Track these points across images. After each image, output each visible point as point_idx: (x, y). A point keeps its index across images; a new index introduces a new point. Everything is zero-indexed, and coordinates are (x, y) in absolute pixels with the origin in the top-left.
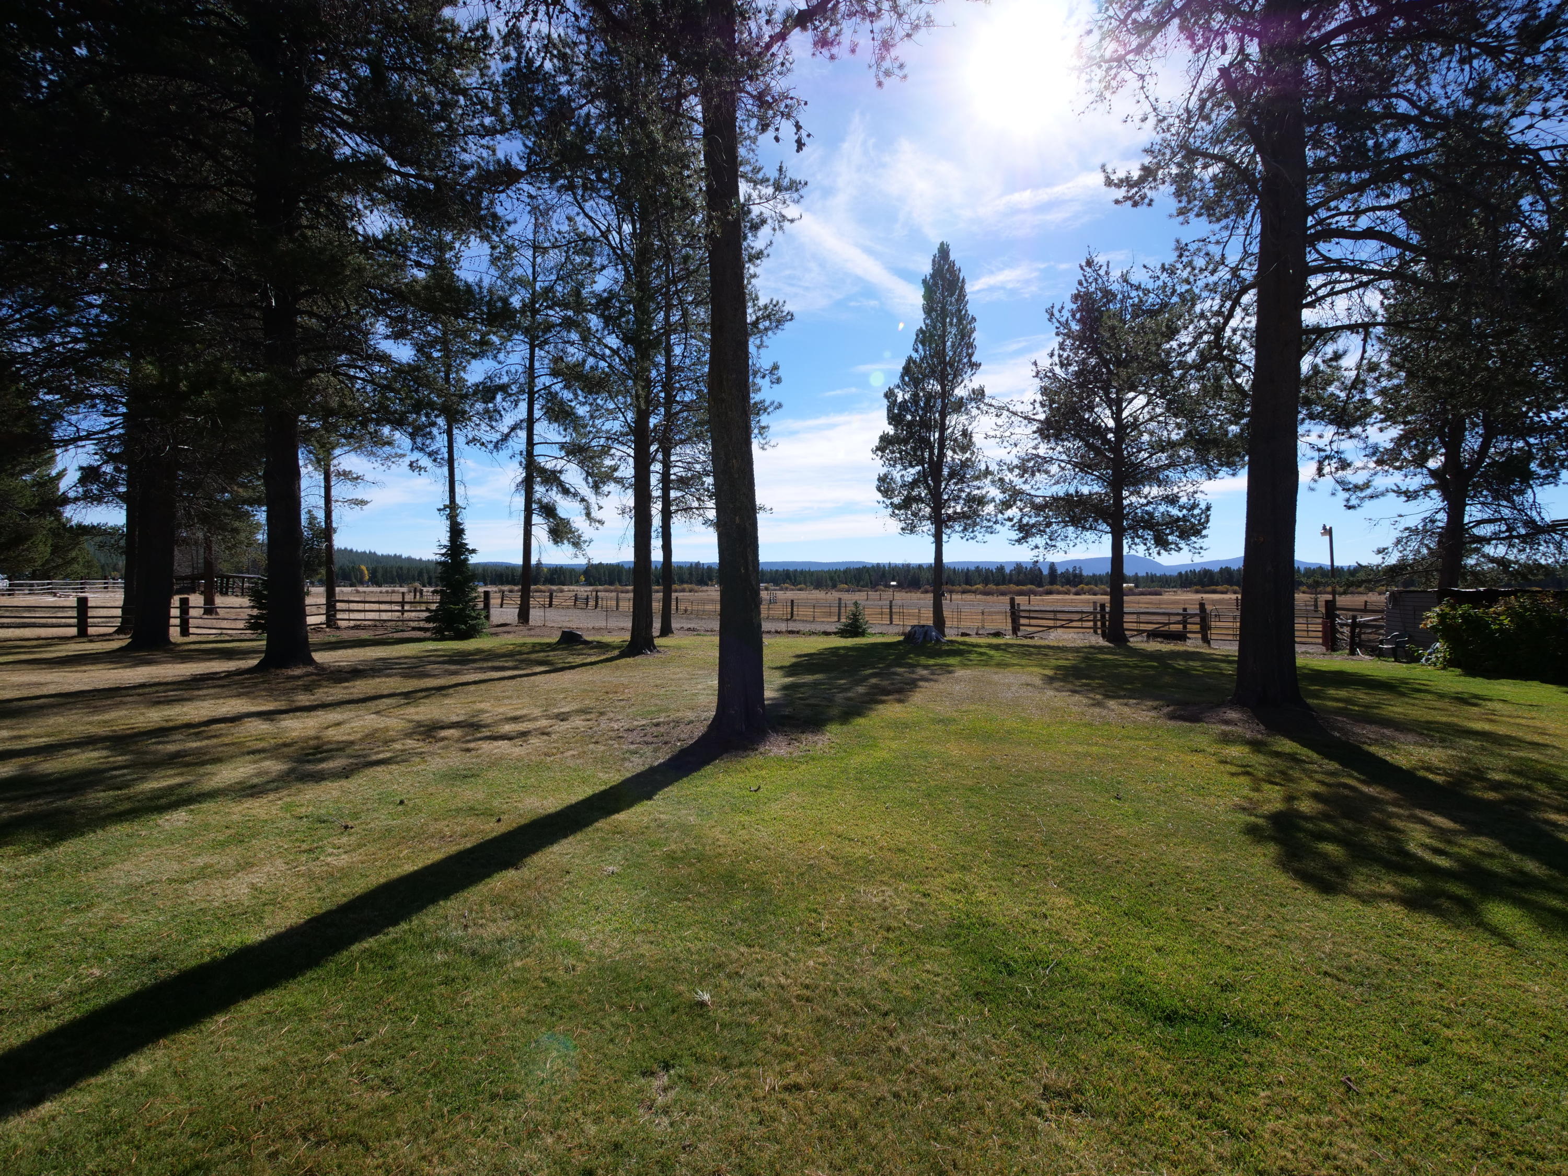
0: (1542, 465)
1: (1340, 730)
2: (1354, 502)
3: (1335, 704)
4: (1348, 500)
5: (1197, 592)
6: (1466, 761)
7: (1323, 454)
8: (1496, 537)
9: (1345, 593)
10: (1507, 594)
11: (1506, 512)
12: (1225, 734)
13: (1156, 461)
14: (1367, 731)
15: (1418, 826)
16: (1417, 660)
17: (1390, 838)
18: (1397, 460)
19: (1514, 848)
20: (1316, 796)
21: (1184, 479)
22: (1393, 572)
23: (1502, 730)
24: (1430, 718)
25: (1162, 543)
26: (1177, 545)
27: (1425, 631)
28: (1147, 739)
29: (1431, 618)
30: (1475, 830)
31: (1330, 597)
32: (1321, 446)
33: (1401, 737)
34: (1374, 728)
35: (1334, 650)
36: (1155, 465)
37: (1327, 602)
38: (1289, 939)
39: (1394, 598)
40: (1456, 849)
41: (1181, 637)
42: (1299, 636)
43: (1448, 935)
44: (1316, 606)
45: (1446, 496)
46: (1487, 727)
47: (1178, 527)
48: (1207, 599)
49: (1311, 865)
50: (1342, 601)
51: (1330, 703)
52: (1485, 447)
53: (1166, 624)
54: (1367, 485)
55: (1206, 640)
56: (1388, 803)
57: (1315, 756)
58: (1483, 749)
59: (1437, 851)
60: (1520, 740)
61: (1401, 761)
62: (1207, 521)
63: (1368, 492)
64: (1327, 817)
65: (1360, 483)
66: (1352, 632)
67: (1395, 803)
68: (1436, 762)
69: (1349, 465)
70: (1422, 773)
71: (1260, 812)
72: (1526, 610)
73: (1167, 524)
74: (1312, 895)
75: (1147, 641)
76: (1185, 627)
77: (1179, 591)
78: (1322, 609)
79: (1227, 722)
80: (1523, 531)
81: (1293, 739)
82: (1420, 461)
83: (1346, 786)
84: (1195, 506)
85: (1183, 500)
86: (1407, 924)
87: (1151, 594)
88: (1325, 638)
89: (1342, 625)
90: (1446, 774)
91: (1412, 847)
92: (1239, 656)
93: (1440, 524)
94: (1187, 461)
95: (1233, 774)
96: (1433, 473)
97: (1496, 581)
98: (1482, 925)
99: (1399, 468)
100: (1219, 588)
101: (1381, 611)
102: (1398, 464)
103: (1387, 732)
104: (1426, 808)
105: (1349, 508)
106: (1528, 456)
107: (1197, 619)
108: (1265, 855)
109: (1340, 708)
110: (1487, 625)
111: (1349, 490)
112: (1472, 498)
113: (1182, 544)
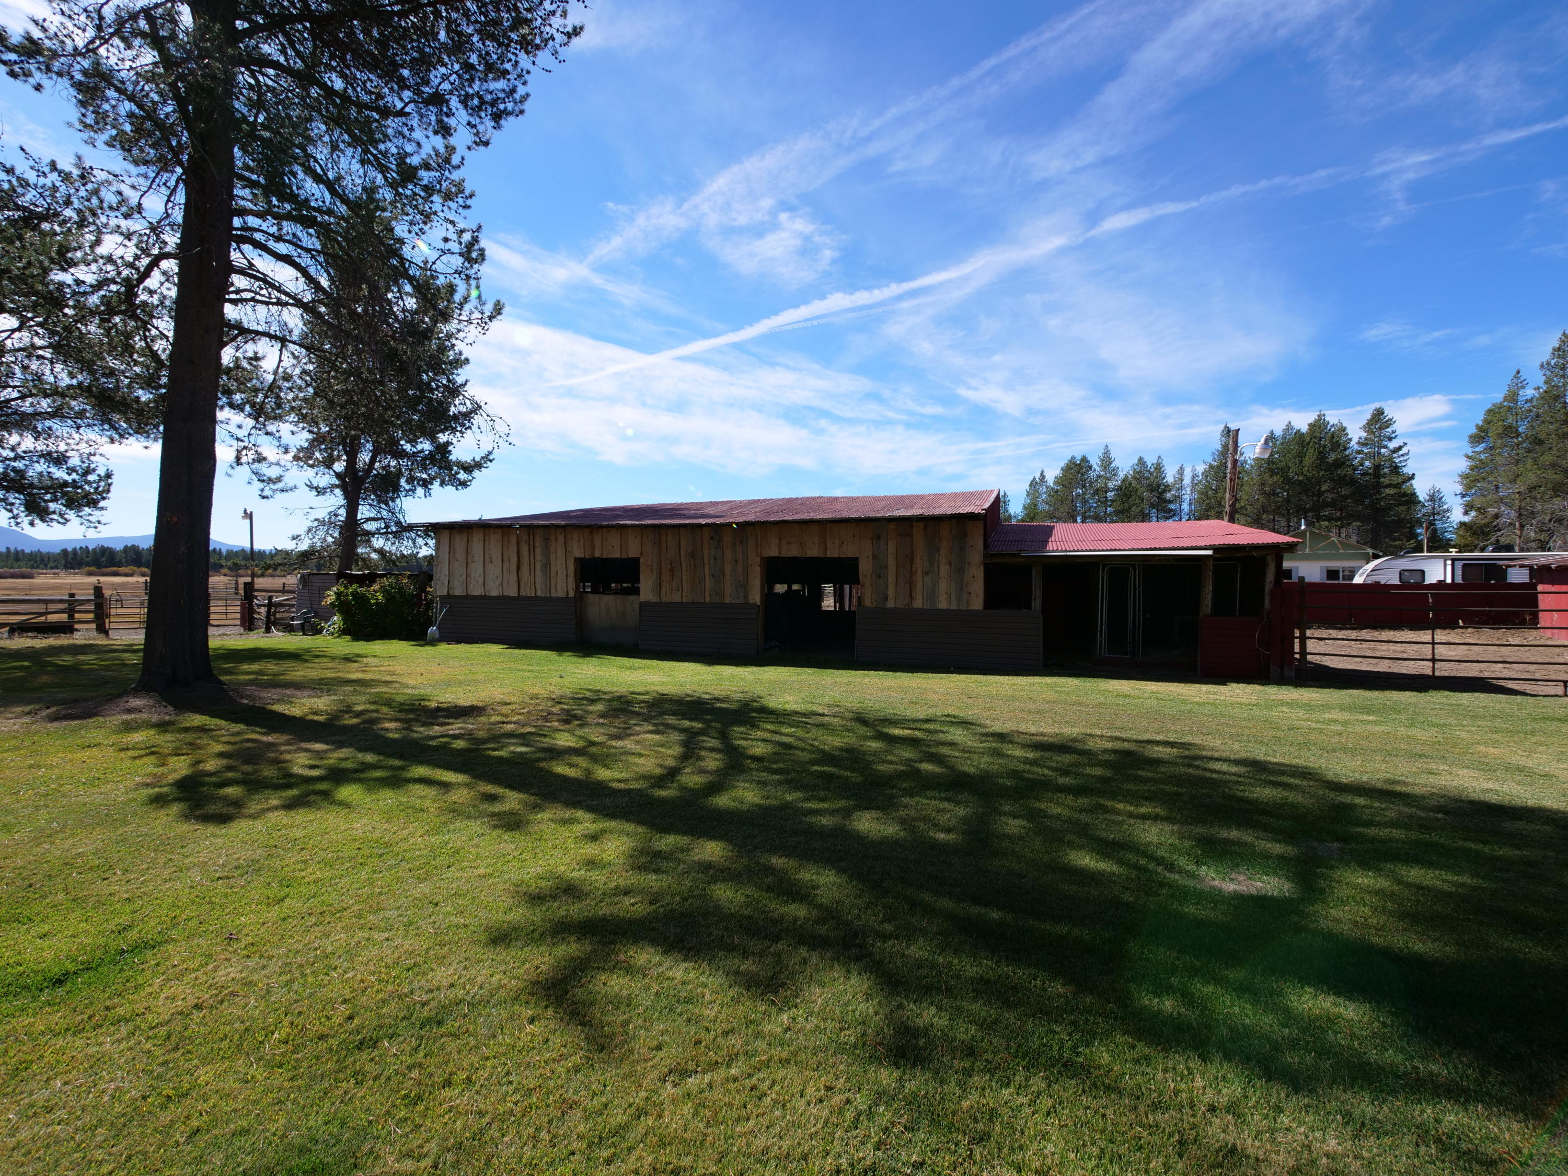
0: (408, 482)
1: (248, 697)
2: (267, 492)
3: (247, 677)
4: (262, 490)
5: (90, 574)
6: (341, 701)
7: (242, 444)
8: (378, 532)
9: (262, 575)
10: (382, 576)
11: (385, 513)
12: (126, 723)
13: (32, 405)
14: (273, 694)
15: (302, 755)
16: (319, 632)
17: (280, 769)
18: (311, 458)
19: (360, 750)
20: (221, 755)
21: (77, 436)
22: (305, 556)
23: (368, 676)
24: (323, 676)
25: (36, 509)
26: (61, 515)
27: (325, 607)
28: (17, 749)
29: (330, 597)
30: (340, 745)
31: (249, 579)
32: (240, 436)
33: (298, 693)
34: (278, 690)
35: (251, 630)
36: (30, 410)
37: (246, 584)
38: (188, 869)
39: (304, 580)
40: (326, 762)
41: (66, 628)
42: (214, 619)
43: (311, 817)
44: (237, 588)
45: (346, 495)
46: (360, 676)
47: (65, 494)
48: (105, 583)
49: (212, 809)
50: (260, 582)
51: (242, 677)
52: (373, 461)
53: (41, 614)
54: (279, 479)
55: (102, 630)
56: (282, 744)
57: (223, 723)
58: (355, 691)
59: (312, 767)
60: (378, 681)
61: (295, 711)
62: (108, 491)
63: (280, 485)
64: (229, 768)
65: (274, 476)
66: (268, 612)
67: (288, 743)
68: (322, 707)
69: (265, 459)
70: (310, 717)
71: (164, 782)
72: (392, 588)
73: (47, 489)
74: (211, 829)
75: (10, 638)
76: (71, 616)
77: (63, 573)
78: (242, 592)
79: (129, 711)
80: (394, 529)
81: (202, 713)
82: (328, 463)
83: (248, 740)
84: (88, 471)
85: (74, 461)
86: (285, 821)
87: (13, 576)
88: (243, 619)
89: (259, 606)
90: (327, 714)
91: (296, 770)
92: (145, 645)
93: (342, 519)
94: (81, 414)
95: (135, 758)
96: (338, 475)
97: (377, 566)
98: (334, 803)
99: (312, 466)
100: (122, 570)
101: (293, 592)
102: (311, 462)
103: (288, 692)
104: (309, 740)
105: (264, 497)
106: (399, 474)
107: (91, 607)
108: (168, 815)
109: (251, 680)
110: (369, 599)
111: (263, 481)
112: (364, 499)
113: (71, 515)
